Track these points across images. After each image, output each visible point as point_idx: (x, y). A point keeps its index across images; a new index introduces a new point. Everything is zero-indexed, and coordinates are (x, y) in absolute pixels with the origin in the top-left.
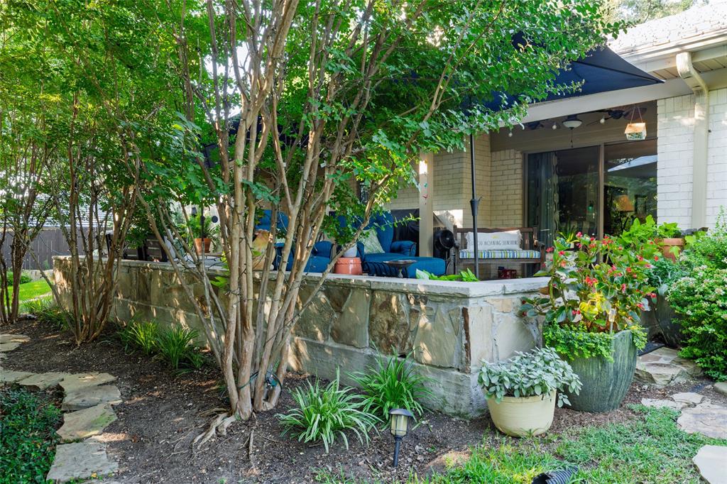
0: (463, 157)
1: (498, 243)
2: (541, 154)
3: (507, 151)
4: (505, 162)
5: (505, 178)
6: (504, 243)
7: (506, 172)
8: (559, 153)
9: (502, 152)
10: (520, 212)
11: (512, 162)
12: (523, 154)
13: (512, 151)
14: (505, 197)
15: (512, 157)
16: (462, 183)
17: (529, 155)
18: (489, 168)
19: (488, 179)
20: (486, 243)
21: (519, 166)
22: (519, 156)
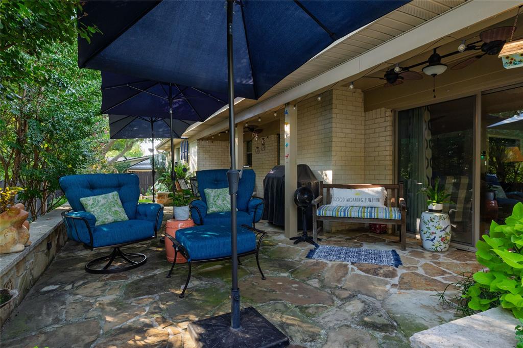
0: (332, 118)
1: (360, 200)
2: (413, 110)
3: (378, 110)
4: (377, 121)
5: (377, 135)
6: (366, 200)
7: (377, 130)
8: (431, 108)
9: (374, 111)
10: (391, 168)
11: (383, 120)
12: (393, 111)
13: (383, 109)
14: (376, 154)
15: (383, 115)
16: (332, 141)
17: (400, 112)
18: (363, 127)
19: (362, 136)
20: (348, 200)
21: (389, 124)
22: (389, 113)
